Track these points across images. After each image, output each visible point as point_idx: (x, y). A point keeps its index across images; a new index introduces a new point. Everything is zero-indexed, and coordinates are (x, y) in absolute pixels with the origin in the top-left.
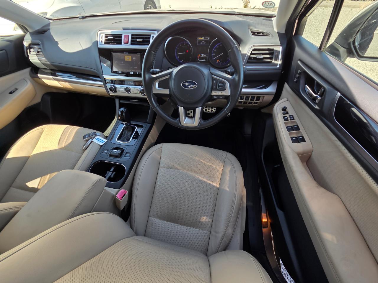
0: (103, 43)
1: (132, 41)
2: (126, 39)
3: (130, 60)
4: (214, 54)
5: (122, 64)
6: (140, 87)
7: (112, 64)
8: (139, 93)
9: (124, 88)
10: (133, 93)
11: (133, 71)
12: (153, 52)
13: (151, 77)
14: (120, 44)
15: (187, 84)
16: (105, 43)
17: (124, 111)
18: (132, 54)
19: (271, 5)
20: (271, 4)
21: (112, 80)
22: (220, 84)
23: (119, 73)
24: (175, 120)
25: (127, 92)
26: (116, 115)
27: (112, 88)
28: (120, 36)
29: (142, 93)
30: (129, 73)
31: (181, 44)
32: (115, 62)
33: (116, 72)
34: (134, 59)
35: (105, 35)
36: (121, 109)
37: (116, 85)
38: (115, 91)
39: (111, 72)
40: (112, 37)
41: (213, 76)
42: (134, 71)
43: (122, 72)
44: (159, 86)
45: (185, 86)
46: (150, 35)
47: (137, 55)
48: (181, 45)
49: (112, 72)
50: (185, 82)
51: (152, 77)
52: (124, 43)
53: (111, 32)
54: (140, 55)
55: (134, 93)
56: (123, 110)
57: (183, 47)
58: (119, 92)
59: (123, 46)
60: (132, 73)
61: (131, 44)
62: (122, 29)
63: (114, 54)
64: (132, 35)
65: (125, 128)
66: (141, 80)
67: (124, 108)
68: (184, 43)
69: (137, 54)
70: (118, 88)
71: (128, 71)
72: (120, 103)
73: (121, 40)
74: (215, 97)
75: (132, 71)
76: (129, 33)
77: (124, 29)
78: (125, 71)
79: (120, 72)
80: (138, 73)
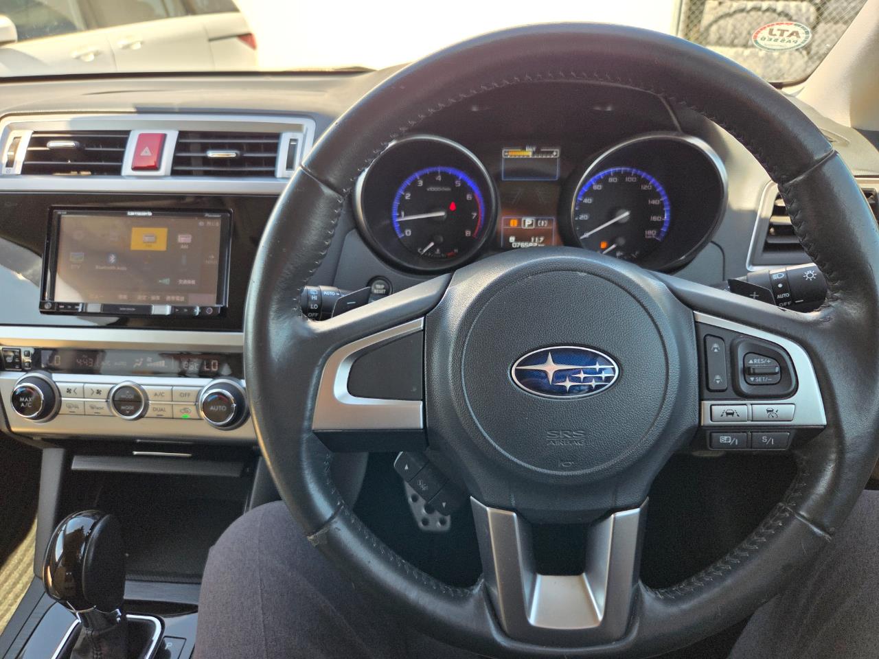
0: (18, 168)
1: (177, 161)
2: (147, 149)
3: (161, 246)
4: (584, 217)
5: (113, 268)
6: (206, 382)
7: (51, 266)
8: (193, 413)
9: (104, 394)
10: (159, 417)
11: (168, 298)
12: (327, 191)
13: (305, 334)
14: (116, 171)
15: (550, 368)
16: (27, 170)
17: (86, 532)
18: (173, 220)
19: (794, 38)
20: (792, 34)
21: (38, 351)
22: (756, 362)
23: (84, 314)
24: (459, 600)
25: (123, 413)
26: (36, 521)
27: (27, 393)
28: (118, 140)
29: (212, 416)
30: (149, 308)
31: (421, 177)
32: (68, 259)
33: (69, 309)
34: (184, 239)
35: (35, 132)
36: (73, 524)
37: (56, 377)
38: (49, 405)
39: (37, 310)
40: (71, 144)
41: (703, 317)
42: (180, 299)
43: (105, 307)
44: (354, 388)
45: (534, 380)
46: (277, 136)
47: (201, 223)
48: (421, 183)
49: (47, 307)
50: (541, 358)
51: (310, 331)
52: (135, 168)
53: (72, 122)
54: (218, 224)
55: (165, 415)
56: (80, 531)
57: (431, 189)
58: (73, 413)
59: (128, 182)
60: (167, 310)
61: (175, 173)
62: (133, 110)
63: (70, 222)
64: (182, 134)
65: (78, 645)
66: (241, 343)
67: (93, 516)
68: (436, 174)
69: (202, 217)
70: (69, 391)
71: (140, 299)
72: (69, 478)
73: (120, 157)
74: (724, 439)
75: (163, 302)
76: (169, 125)
77: (141, 111)
78: (121, 298)
79: (94, 308)
80: (203, 309)
